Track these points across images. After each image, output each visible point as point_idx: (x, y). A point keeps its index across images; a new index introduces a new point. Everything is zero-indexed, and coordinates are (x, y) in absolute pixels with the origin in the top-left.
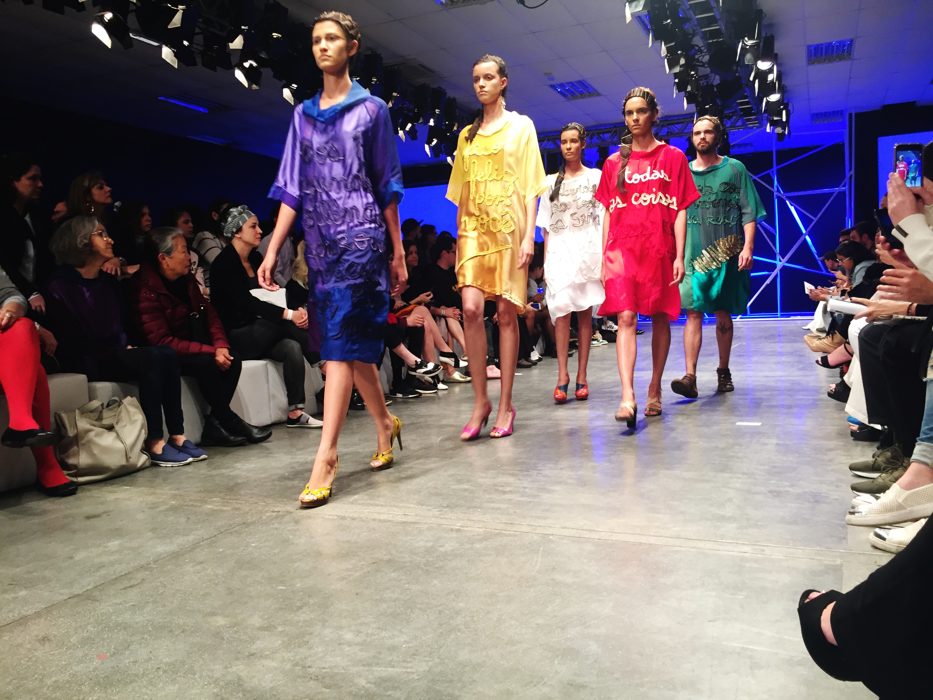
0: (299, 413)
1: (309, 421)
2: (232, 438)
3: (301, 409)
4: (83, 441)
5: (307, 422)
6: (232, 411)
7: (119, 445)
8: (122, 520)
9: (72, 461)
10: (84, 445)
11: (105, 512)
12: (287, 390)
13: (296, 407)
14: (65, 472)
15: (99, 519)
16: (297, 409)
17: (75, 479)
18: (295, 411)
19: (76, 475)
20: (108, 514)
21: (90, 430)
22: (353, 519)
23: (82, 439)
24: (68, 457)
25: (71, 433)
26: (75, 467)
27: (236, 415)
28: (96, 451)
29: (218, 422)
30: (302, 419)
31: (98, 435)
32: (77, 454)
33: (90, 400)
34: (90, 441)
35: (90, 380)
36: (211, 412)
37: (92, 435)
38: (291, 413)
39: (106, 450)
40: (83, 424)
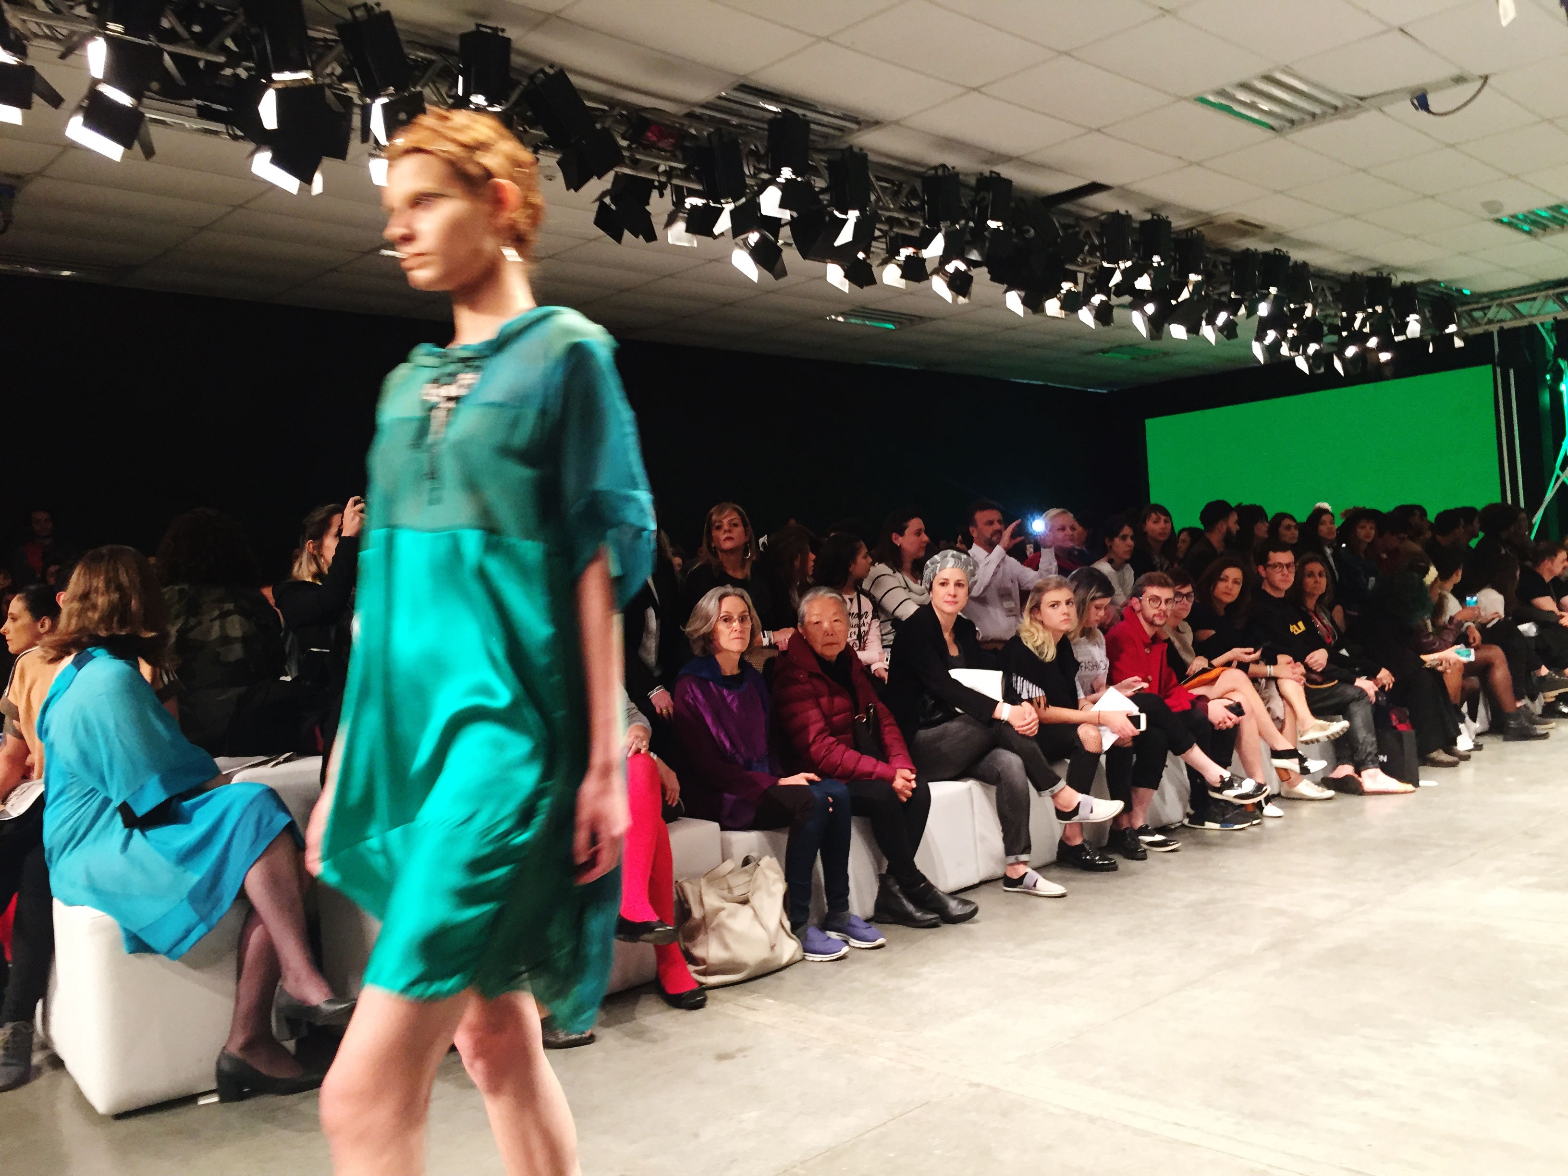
0: (1022, 869)
1: (1037, 883)
2: (919, 914)
3: (1025, 863)
4: (713, 925)
5: (1035, 886)
6: (919, 871)
7: (759, 931)
8: (762, 1070)
9: (698, 952)
10: (713, 929)
11: (741, 1050)
12: (1003, 831)
13: (1017, 859)
14: (691, 968)
15: (732, 1061)
16: (1019, 863)
17: (702, 979)
18: (1016, 867)
19: (704, 973)
20: (745, 1053)
21: (722, 909)
22: (1092, 1120)
23: (711, 924)
24: (694, 946)
25: (697, 913)
26: (703, 961)
27: (923, 878)
28: (729, 940)
29: (898, 887)
30: (1026, 880)
31: (732, 915)
32: (706, 943)
33: (724, 861)
34: (721, 925)
35: (723, 828)
36: (888, 870)
37: (723, 914)
38: (1009, 868)
39: (741, 938)
40: (712, 900)
